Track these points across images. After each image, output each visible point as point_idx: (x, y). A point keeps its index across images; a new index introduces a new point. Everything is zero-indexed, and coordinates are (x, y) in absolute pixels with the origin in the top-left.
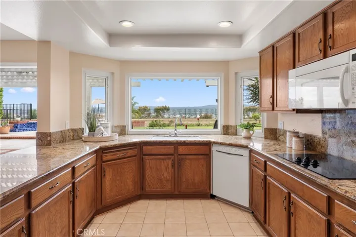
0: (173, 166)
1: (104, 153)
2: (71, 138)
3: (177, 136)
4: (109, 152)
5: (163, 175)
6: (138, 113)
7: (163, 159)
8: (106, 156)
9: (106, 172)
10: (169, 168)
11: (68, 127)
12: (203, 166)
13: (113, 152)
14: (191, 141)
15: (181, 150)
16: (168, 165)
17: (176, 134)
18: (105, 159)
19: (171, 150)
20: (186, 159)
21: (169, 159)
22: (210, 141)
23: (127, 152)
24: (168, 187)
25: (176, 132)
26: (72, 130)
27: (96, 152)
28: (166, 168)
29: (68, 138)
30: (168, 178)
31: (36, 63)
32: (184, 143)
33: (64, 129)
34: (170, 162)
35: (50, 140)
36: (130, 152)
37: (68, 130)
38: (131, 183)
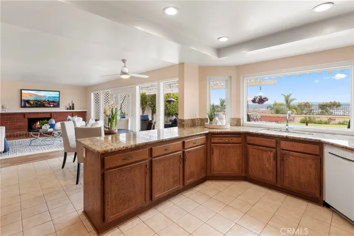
0: (275, 158)
1: (213, 137)
2: (200, 124)
3: (288, 132)
4: (217, 137)
5: (265, 165)
6: (296, 109)
7: (265, 151)
8: (214, 139)
9: (214, 151)
10: (270, 160)
11: (198, 117)
12: (311, 166)
13: (220, 137)
14: (295, 137)
15: (284, 144)
16: (270, 157)
17: (287, 129)
18: (213, 141)
19: (273, 143)
20: (290, 155)
21: (271, 151)
22: (319, 140)
23: (232, 139)
24: (270, 178)
25: (287, 127)
26: (200, 119)
27: (206, 134)
28: (268, 160)
29: (197, 124)
30: (270, 169)
31: (178, 78)
32: (287, 139)
33: (195, 118)
34: (272, 154)
35: (184, 124)
36: (235, 140)
37: (197, 119)
38: (235, 164)
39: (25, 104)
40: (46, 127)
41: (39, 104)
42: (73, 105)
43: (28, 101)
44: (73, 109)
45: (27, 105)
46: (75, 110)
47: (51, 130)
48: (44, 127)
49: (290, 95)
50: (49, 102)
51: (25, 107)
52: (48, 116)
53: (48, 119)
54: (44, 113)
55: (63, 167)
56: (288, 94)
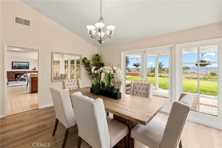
39: (14, 68)
40: (22, 77)
41: (20, 68)
42: (35, 68)
43: (15, 67)
44: (35, 70)
45: (15, 68)
46: (36, 70)
47: (25, 77)
48: (21, 77)
49: (162, 62)
50: (24, 67)
51: (14, 69)
52: (24, 73)
53: (23, 74)
54: (22, 71)
55: (27, 87)
56: (161, 62)
